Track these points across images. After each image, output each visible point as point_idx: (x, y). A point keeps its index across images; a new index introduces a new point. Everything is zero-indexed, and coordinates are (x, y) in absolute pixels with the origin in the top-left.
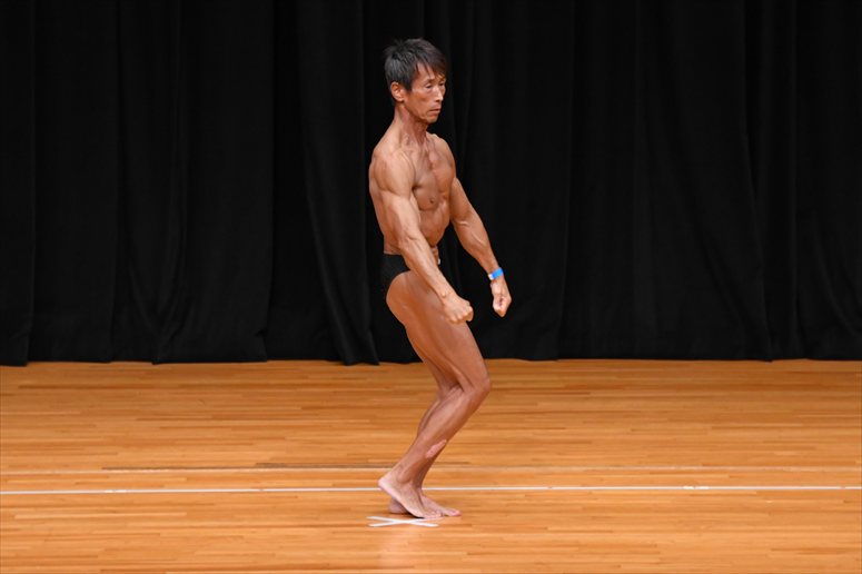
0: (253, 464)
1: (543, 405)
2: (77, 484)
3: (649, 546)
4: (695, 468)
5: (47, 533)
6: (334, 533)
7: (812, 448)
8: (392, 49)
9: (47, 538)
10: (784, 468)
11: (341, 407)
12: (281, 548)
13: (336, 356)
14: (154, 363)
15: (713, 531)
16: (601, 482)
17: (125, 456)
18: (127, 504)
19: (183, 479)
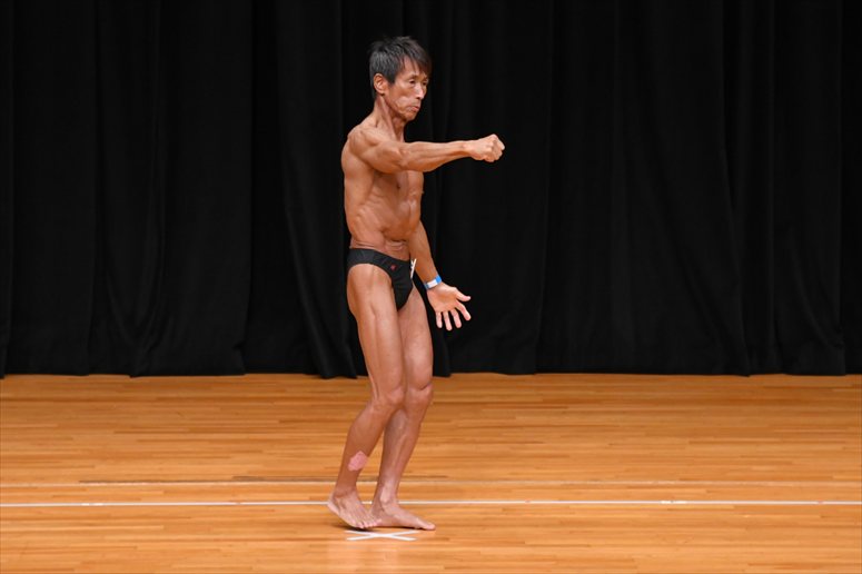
0: (230, 477)
1: (521, 419)
2: (54, 496)
3: (626, 561)
4: (672, 483)
5: (23, 546)
6: (311, 546)
7: (789, 464)
8: (378, 44)
9: (24, 550)
10: (762, 483)
11: (318, 421)
12: (258, 561)
13: (314, 369)
14: (132, 376)
15: (691, 546)
16: (578, 496)
17: (102, 469)
18: (104, 517)
19: (161, 493)
